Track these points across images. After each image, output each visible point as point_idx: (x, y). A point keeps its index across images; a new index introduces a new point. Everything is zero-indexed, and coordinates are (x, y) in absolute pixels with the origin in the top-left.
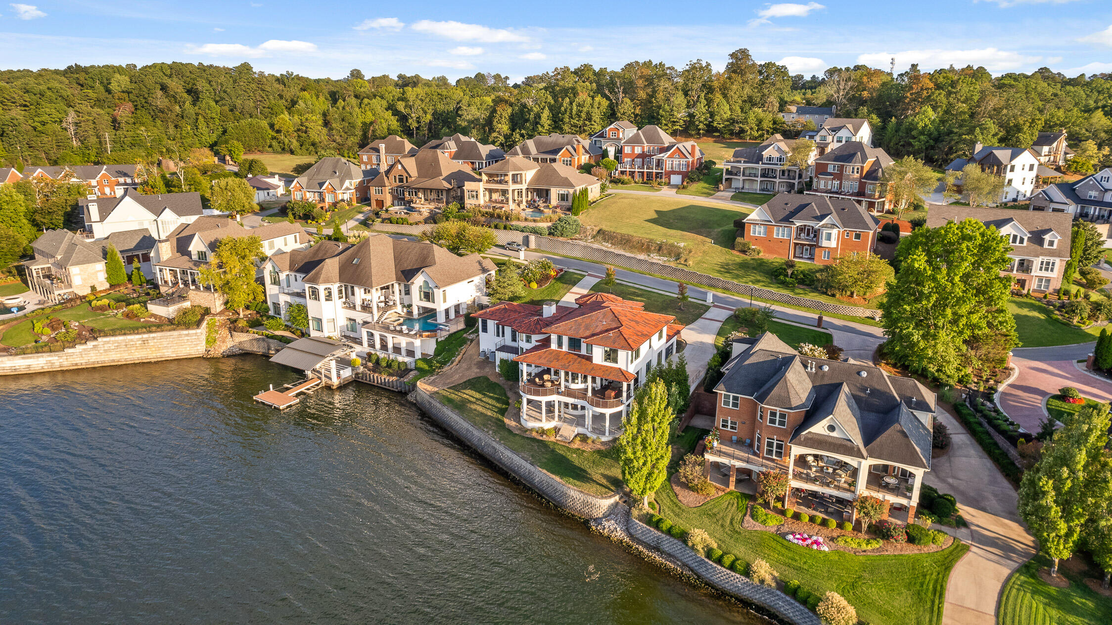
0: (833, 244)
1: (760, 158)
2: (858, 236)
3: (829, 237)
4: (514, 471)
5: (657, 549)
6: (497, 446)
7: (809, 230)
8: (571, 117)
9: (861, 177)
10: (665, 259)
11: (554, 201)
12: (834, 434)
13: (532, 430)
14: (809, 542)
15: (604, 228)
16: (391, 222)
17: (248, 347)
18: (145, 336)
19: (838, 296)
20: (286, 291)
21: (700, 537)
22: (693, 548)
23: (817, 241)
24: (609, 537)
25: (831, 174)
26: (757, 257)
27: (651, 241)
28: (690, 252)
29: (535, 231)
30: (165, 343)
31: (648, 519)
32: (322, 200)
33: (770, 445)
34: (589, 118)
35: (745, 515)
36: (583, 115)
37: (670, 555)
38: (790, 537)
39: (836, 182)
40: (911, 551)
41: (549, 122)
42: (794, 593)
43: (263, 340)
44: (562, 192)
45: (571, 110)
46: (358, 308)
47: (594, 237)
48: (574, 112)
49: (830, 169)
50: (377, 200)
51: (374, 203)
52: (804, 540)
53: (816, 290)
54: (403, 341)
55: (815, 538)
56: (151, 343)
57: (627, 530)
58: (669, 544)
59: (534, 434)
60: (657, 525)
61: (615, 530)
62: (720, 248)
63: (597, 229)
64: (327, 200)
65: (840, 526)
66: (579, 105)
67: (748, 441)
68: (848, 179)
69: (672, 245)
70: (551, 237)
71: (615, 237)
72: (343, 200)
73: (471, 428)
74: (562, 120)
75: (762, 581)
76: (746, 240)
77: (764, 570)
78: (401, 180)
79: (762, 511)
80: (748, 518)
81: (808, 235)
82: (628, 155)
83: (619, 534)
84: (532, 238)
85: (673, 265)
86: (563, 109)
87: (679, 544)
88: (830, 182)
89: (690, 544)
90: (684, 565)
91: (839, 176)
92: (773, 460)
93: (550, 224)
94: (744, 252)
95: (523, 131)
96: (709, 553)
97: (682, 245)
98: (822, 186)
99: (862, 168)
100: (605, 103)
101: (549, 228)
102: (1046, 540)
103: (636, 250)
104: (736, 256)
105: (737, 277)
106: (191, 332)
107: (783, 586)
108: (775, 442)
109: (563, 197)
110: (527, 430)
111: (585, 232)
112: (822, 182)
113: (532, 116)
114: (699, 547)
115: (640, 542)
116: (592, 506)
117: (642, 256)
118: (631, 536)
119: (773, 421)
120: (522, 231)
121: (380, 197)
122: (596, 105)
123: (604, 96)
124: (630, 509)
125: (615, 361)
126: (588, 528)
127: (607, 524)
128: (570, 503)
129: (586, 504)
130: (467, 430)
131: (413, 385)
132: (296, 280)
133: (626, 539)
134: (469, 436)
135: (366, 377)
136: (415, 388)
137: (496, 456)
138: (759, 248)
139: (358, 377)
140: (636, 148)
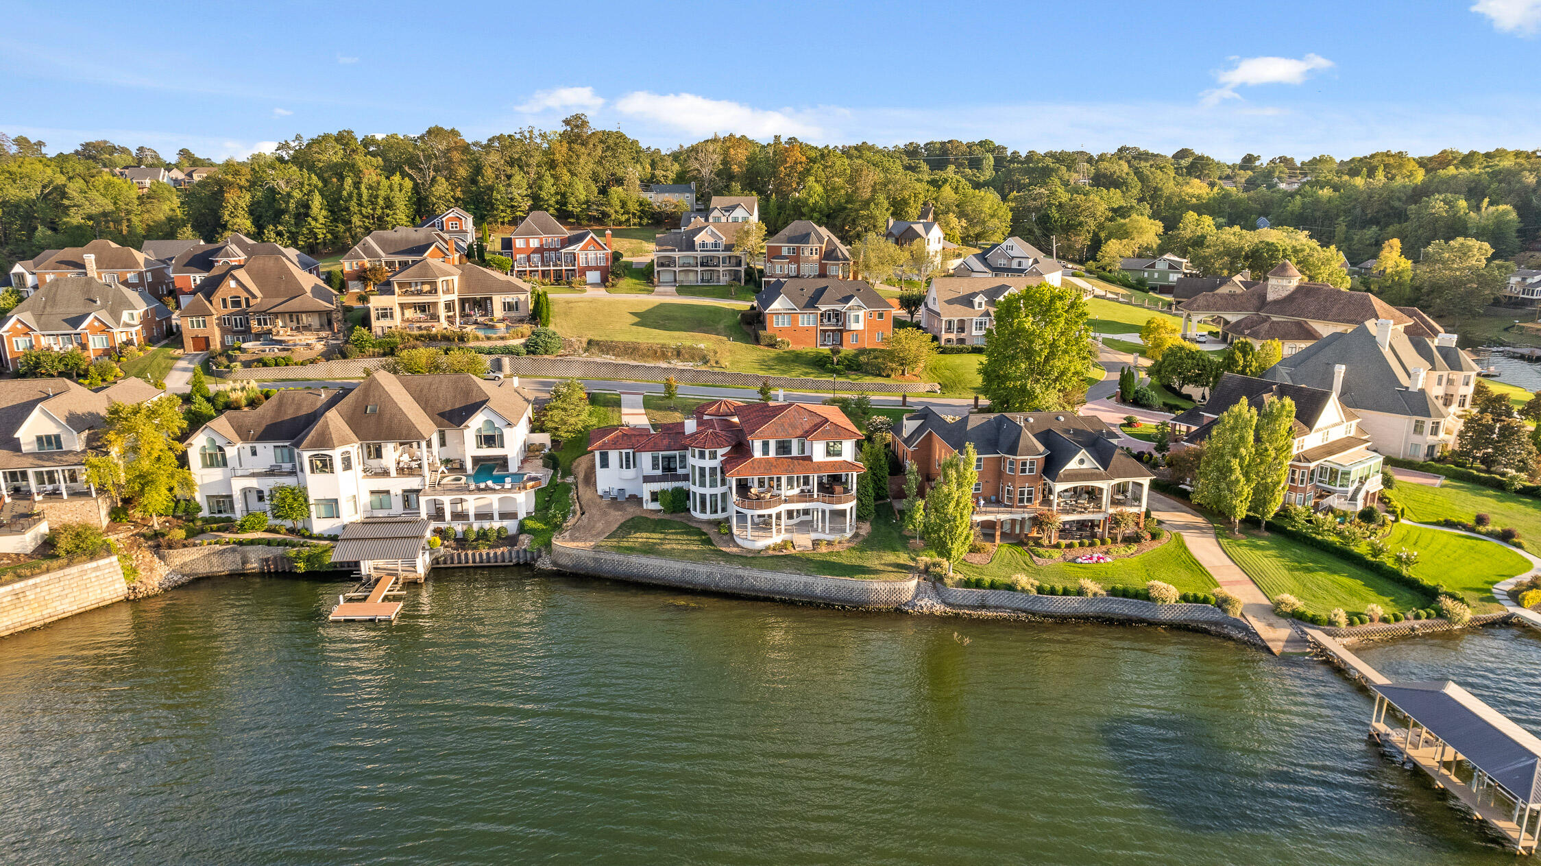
0: (860, 326)
1: (691, 246)
2: (881, 316)
3: (857, 319)
4: (779, 593)
5: (983, 606)
6: (740, 572)
7: (829, 315)
8: (360, 205)
9: (821, 259)
10: (691, 364)
11: (498, 312)
12: (1084, 466)
13: (768, 548)
14: (1095, 559)
15: (597, 338)
16: (265, 365)
17: (203, 569)
18: (18, 586)
19: (893, 376)
20: (239, 473)
21: (1023, 580)
22: (1023, 590)
23: (844, 324)
24: (932, 613)
25: (785, 257)
26: (787, 349)
27: (663, 346)
28: (716, 353)
29: (509, 351)
30: (56, 590)
31: (967, 584)
32: (84, 347)
33: (1022, 493)
34: (389, 204)
35: (1031, 557)
36: (381, 202)
37: (996, 607)
38: (1080, 560)
39: (794, 266)
40: (1157, 545)
41: (324, 213)
42: (1125, 594)
43: (234, 550)
44: (507, 300)
45: (360, 195)
46: (393, 472)
47: (586, 350)
48: (365, 197)
49: (785, 252)
50: (195, 339)
51: (189, 343)
52: (1091, 558)
53: (867, 373)
54: (472, 504)
55: (1096, 555)
56: (31, 595)
57: (944, 602)
58: (993, 597)
59: (771, 552)
60: (978, 584)
61: (930, 604)
62: (744, 345)
63: (585, 340)
64: (91, 346)
65: (1103, 542)
66: (370, 187)
68: (807, 260)
69: (692, 348)
70: (532, 356)
71: (616, 347)
72: (129, 343)
73: (690, 567)
74: (347, 209)
75: (1095, 594)
76: (769, 332)
77: (1091, 586)
78: (236, 303)
79: (1041, 550)
80: (1035, 558)
81: (829, 320)
82: (521, 251)
83: (939, 608)
84: (506, 361)
85: (704, 368)
86: (345, 193)
87: (1006, 593)
88: (786, 266)
89: (1019, 588)
90: (1015, 610)
91: (796, 258)
92: (1025, 507)
93: (523, 341)
94: (772, 346)
95: (280, 228)
96: (1040, 590)
97: (702, 346)
98: (778, 272)
99: (821, 248)
100: (408, 184)
101: (526, 346)
102: (1235, 506)
103: (649, 359)
104: (762, 352)
105: (784, 372)
106: (101, 562)
107: (1113, 592)
108: (1026, 489)
109: (509, 307)
110: (759, 551)
111: (571, 346)
112: (778, 267)
113: (292, 205)
114: (1029, 587)
115: (960, 606)
116: (900, 591)
117: (664, 365)
118: (949, 605)
119: (1023, 471)
120: (490, 353)
121: (201, 332)
122: (396, 188)
123: (404, 175)
124: (934, 583)
125: (839, 454)
126: (907, 612)
127: (923, 603)
128: (873, 597)
129: (892, 592)
130: (683, 571)
131: (539, 551)
132: (254, 453)
133: (948, 609)
134: (688, 577)
135: (452, 559)
136: (543, 554)
137: (746, 584)
138: (787, 339)
139: (438, 563)
140: (531, 240)
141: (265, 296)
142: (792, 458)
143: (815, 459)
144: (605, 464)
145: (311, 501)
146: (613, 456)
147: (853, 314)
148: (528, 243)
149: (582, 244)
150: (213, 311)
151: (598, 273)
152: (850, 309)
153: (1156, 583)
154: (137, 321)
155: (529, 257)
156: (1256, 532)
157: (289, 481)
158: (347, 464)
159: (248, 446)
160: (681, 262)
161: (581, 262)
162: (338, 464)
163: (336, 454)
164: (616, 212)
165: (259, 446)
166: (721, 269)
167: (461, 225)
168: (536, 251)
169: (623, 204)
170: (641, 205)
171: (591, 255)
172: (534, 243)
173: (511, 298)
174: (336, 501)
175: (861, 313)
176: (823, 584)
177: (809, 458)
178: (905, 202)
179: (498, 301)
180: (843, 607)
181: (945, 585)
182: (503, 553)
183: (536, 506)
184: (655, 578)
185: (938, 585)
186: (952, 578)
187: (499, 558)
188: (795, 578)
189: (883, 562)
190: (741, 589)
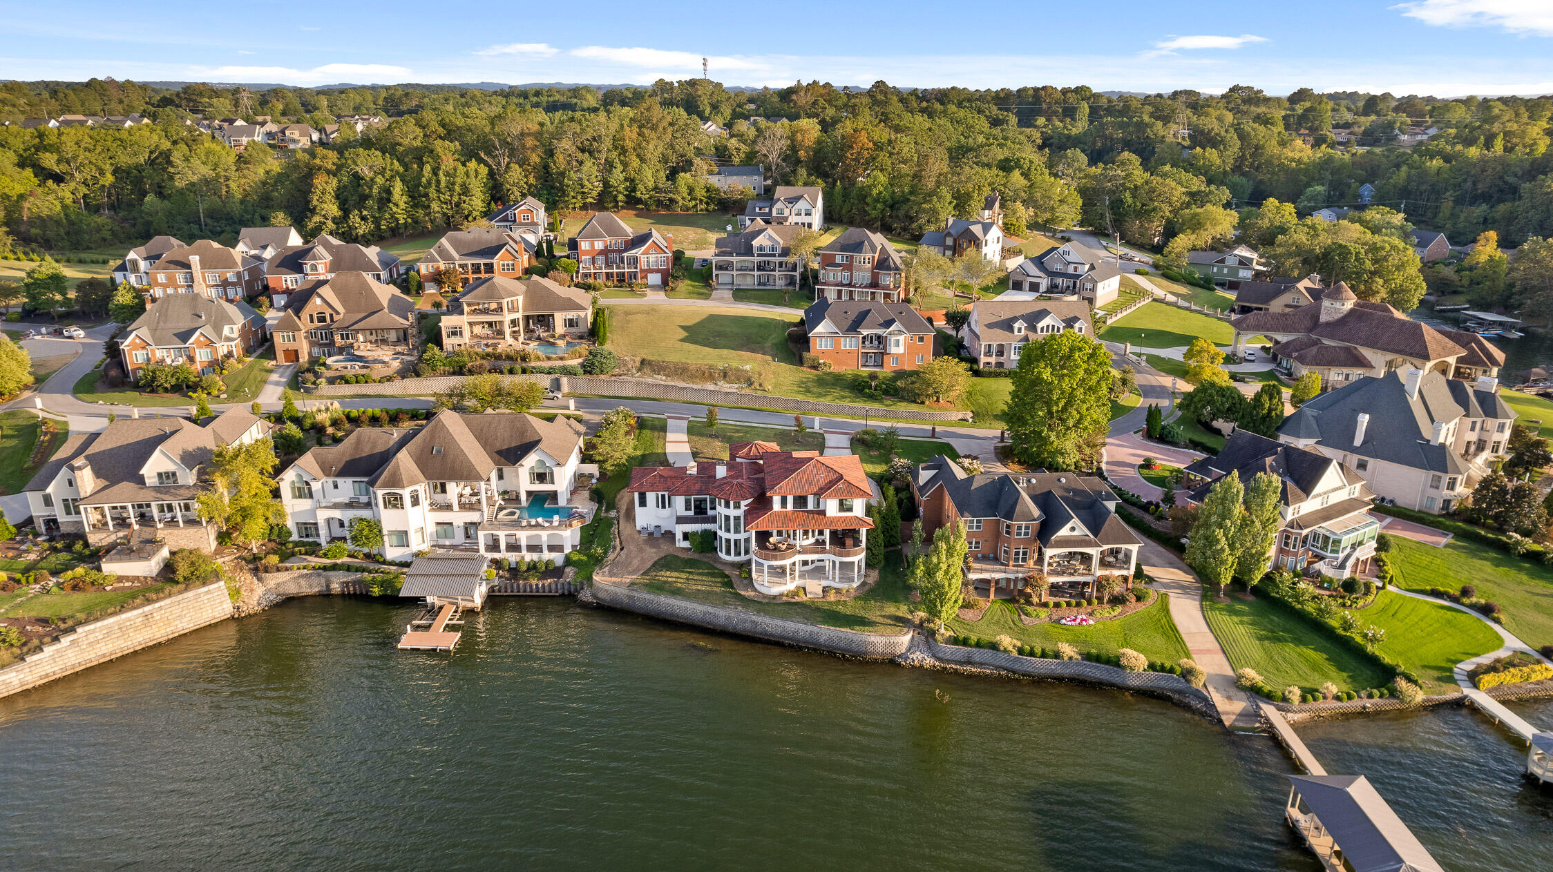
0: (901, 350)
1: (749, 251)
2: (921, 339)
3: (897, 344)
4: (788, 638)
5: (969, 662)
6: (755, 618)
7: (872, 338)
8: (438, 191)
9: (873, 268)
10: (736, 386)
11: (560, 328)
12: (1075, 533)
13: (781, 595)
14: (1078, 621)
15: (649, 358)
16: (347, 382)
17: (292, 590)
18: (147, 609)
19: (927, 403)
20: (324, 504)
21: (1006, 641)
22: (1005, 651)
23: (885, 348)
24: (922, 667)
25: (839, 265)
26: (828, 371)
27: (711, 367)
28: (760, 375)
29: (567, 371)
30: (177, 611)
31: (955, 641)
32: (191, 359)
33: (1017, 554)
34: (466, 191)
35: (1019, 615)
36: (457, 188)
37: (981, 664)
38: (1063, 621)
39: (847, 274)
40: (1141, 607)
41: (405, 198)
42: (1098, 659)
43: (319, 575)
44: (568, 317)
45: (438, 182)
46: (456, 507)
47: (639, 370)
48: (443, 184)
49: (838, 260)
50: (286, 352)
51: (280, 355)
52: (1074, 620)
53: (903, 399)
54: (523, 537)
55: (1080, 617)
56: (157, 616)
57: (934, 656)
58: (977, 654)
59: (784, 599)
60: (965, 642)
61: (922, 658)
62: (788, 366)
63: (638, 359)
64: (198, 359)
65: (1089, 603)
66: (447, 174)
67: (992, 555)
68: (860, 270)
69: (738, 370)
70: (588, 376)
71: (666, 367)
72: (229, 355)
73: (711, 610)
74: (426, 195)
75: (1071, 658)
76: (812, 353)
77: (1067, 650)
78: (321, 319)
79: (1030, 609)
80: (1023, 617)
81: (871, 342)
82: (586, 253)
83: (929, 661)
84: (564, 380)
85: (748, 391)
86: (424, 180)
87: (990, 652)
88: (839, 274)
89: (1002, 648)
90: (997, 668)
91: (849, 267)
92: (1022, 566)
93: (580, 360)
94: (815, 367)
95: (365, 213)
96: (1021, 651)
97: (747, 367)
98: (831, 279)
99: (873, 257)
100: (484, 170)
101: (583, 366)
102: (1219, 574)
103: (698, 380)
104: (805, 373)
105: (820, 395)
106: (212, 587)
107: (1088, 657)
108: (1021, 551)
109: (570, 323)
110: (775, 597)
111: (625, 365)
112: (831, 274)
113: (375, 190)
114: (1010, 648)
115: (949, 661)
116: (894, 645)
117: (710, 387)
118: (939, 659)
119: (1019, 534)
120: (550, 373)
121: (291, 345)
122: (472, 174)
123: (480, 161)
124: (927, 638)
125: (850, 510)
126: (899, 665)
127: (914, 656)
128: (870, 648)
129: (887, 645)
130: (705, 613)
131: (582, 584)
132: (336, 487)
133: (937, 663)
134: (709, 618)
135: (506, 588)
136: (585, 586)
137: (759, 629)
138: (828, 362)
139: (493, 591)
140: (596, 243)
141: (347, 312)
142: (808, 512)
143: (828, 514)
144: (643, 503)
145: (385, 532)
146: (651, 497)
147: (893, 338)
148: (592, 245)
149: (644, 248)
150: (302, 326)
151: (659, 275)
152: (890, 334)
153: (1128, 651)
154: (236, 335)
155: (594, 258)
156: (1241, 595)
157: (365, 513)
158: (416, 501)
159: (330, 480)
160: (739, 265)
161: (643, 264)
162: (407, 500)
163: (406, 493)
164: (683, 198)
165: (340, 481)
166: (777, 273)
167: (533, 217)
168: (601, 253)
169: (691, 190)
170: (708, 191)
171: (653, 258)
172: (599, 245)
173: (571, 315)
174: (406, 532)
175: (902, 338)
176: (826, 633)
177: (823, 513)
178: (968, 196)
179: (559, 318)
180: (844, 656)
181: (935, 640)
182: (550, 584)
183: (581, 540)
184: (681, 617)
185: (930, 640)
186: (943, 635)
187: (547, 588)
188: (802, 627)
189: (883, 614)
190: (755, 632)
